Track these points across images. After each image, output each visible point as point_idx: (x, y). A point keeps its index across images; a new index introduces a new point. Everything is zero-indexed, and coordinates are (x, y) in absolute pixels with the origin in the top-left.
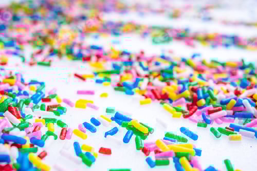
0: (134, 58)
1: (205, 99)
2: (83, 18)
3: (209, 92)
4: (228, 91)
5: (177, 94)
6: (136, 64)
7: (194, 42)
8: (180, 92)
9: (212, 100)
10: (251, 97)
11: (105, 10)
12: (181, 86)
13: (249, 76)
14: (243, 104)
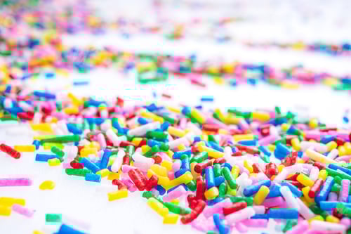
0: (104, 113)
1: (218, 187)
2: (32, 44)
3: (224, 172)
4: (256, 170)
5: (171, 178)
6: (107, 124)
7: (204, 79)
8: (177, 174)
9: (229, 188)
10: (294, 178)
11: (70, 30)
12: (179, 162)
13: (287, 137)
14: (281, 195)
